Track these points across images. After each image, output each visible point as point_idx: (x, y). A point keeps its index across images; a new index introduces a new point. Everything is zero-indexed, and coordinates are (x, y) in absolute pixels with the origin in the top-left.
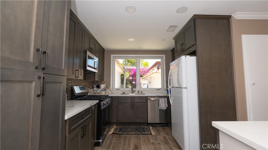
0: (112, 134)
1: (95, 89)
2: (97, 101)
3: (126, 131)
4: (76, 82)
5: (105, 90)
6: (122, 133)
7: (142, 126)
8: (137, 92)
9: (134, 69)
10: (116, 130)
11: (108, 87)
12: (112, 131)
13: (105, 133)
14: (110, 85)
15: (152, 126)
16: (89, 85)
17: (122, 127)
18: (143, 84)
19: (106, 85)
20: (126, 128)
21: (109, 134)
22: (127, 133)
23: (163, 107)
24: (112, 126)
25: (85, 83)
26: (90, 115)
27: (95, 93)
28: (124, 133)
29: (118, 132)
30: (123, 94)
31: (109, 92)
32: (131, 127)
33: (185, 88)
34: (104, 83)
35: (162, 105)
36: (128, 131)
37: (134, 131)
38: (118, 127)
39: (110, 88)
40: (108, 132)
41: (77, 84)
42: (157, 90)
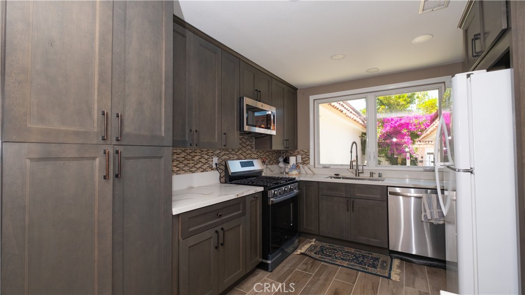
0: (301, 256)
1: (282, 165)
2: (261, 189)
3: (330, 256)
4: (238, 154)
5: (297, 166)
6: (322, 258)
7: (375, 254)
8: (367, 175)
9: (392, 119)
10: (313, 248)
11: (305, 161)
12: (304, 249)
13: (288, 250)
14: (309, 158)
15: (401, 259)
16: (267, 157)
17: (327, 245)
18: (428, 154)
19: (302, 158)
20: (335, 250)
21: (296, 253)
22: (332, 260)
23: (432, 217)
24: (309, 239)
25: (259, 154)
26: (240, 212)
27: (281, 173)
28: (325, 258)
29: (315, 253)
30: (335, 176)
31: (308, 173)
32: (346, 249)
33: (467, 171)
34: (299, 153)
35: (428, 211)
36: (336, 258)
37: (349, 260)
38: (320, 244)
39: (309, 163)
40: (295, 249)
41: (241, 156)
42: (426, 171)
